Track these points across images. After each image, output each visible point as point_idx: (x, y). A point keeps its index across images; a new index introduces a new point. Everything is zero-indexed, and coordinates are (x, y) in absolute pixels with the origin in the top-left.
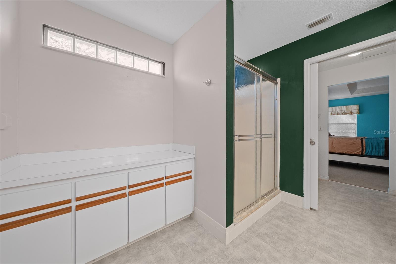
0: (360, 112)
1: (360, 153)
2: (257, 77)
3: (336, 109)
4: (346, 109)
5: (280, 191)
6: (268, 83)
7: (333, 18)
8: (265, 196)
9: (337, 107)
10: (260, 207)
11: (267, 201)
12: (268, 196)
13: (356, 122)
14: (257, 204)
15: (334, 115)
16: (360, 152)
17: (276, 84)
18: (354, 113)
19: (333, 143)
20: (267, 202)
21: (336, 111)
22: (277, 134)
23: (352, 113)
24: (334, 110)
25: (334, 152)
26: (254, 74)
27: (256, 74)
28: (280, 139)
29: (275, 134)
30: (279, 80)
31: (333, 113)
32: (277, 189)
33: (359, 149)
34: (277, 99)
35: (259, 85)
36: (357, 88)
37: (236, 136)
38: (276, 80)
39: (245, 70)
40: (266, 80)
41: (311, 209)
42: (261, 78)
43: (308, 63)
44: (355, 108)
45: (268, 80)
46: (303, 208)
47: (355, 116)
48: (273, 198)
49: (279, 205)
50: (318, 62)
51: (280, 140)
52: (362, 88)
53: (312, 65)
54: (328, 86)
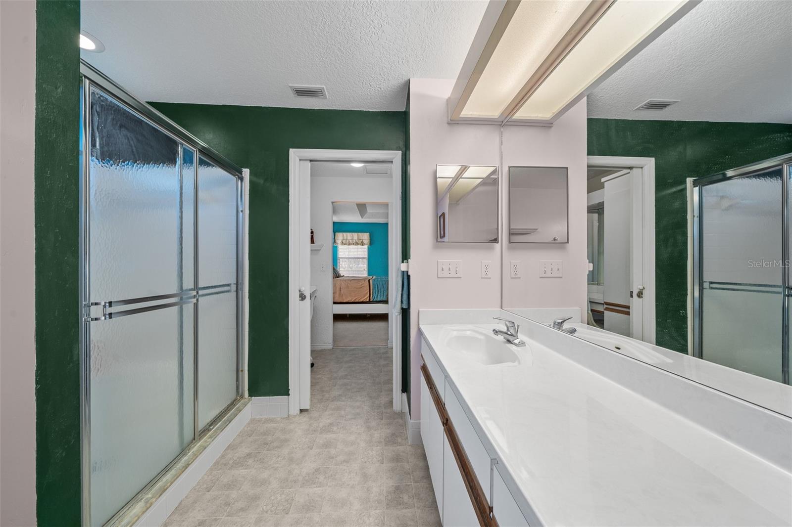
0: (371, 243)
1: (368, 300)
2: (185, 151)
3: (347, 237)
4: (358, 237)
5: (249, 399)
6: (217, 172)
7: (328, 97)
8: (210, 426)
9: (349, 234)
10: (190, 464)
11: (213, 437)
12: (220, 423)
13: (367, 257)
14: (185, 458)
15: (345, 244)
16: (367, 298)
17: (242, 179)
18: (365, 244)
19: (340, 288)
20: (213, 441)
21: (347, 239)
22: (242, 283)
23: (363, 244)
24: (345, 238)
25: (342, 301)
26: (175, 143)
27: (182, 144)
28: (249, 293)
29: (237, 284)
30: (246, 172)
31: (344, 242)
32: (242, 397)
33: (367, 293)
34: (242, 211)
35: (189, 173)
36: (366, 210)
37: (96, 304)
38: (241, 173)
39: (138, 121)
40: (214, 164)
41: (301, 411)
42: (196, 156)
43: (296, 157)
44: (366, 237)
45: (219, 166)
46: (289, 415)
47: (366, 247)
48: (230, 422)
49: (246, 429)
50: (311, 161)
51: (249, 296)
52: (371, 211)
53: (301, 161)
54: (332, 203)
